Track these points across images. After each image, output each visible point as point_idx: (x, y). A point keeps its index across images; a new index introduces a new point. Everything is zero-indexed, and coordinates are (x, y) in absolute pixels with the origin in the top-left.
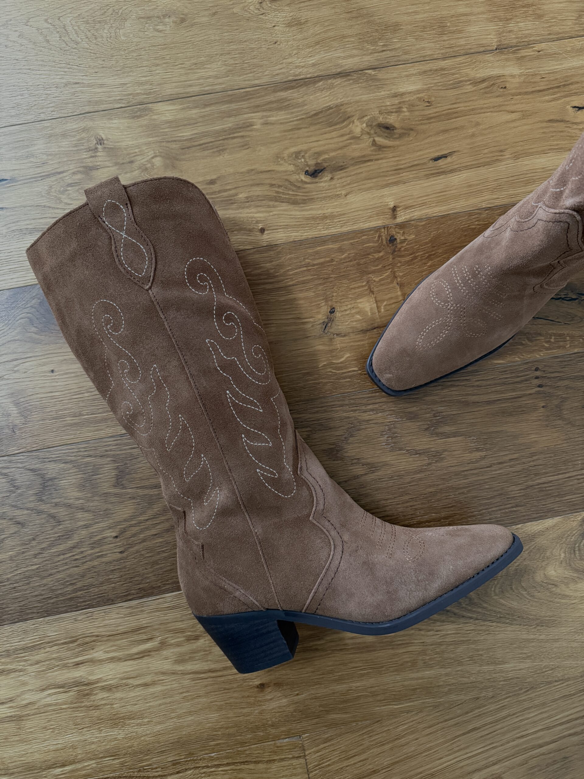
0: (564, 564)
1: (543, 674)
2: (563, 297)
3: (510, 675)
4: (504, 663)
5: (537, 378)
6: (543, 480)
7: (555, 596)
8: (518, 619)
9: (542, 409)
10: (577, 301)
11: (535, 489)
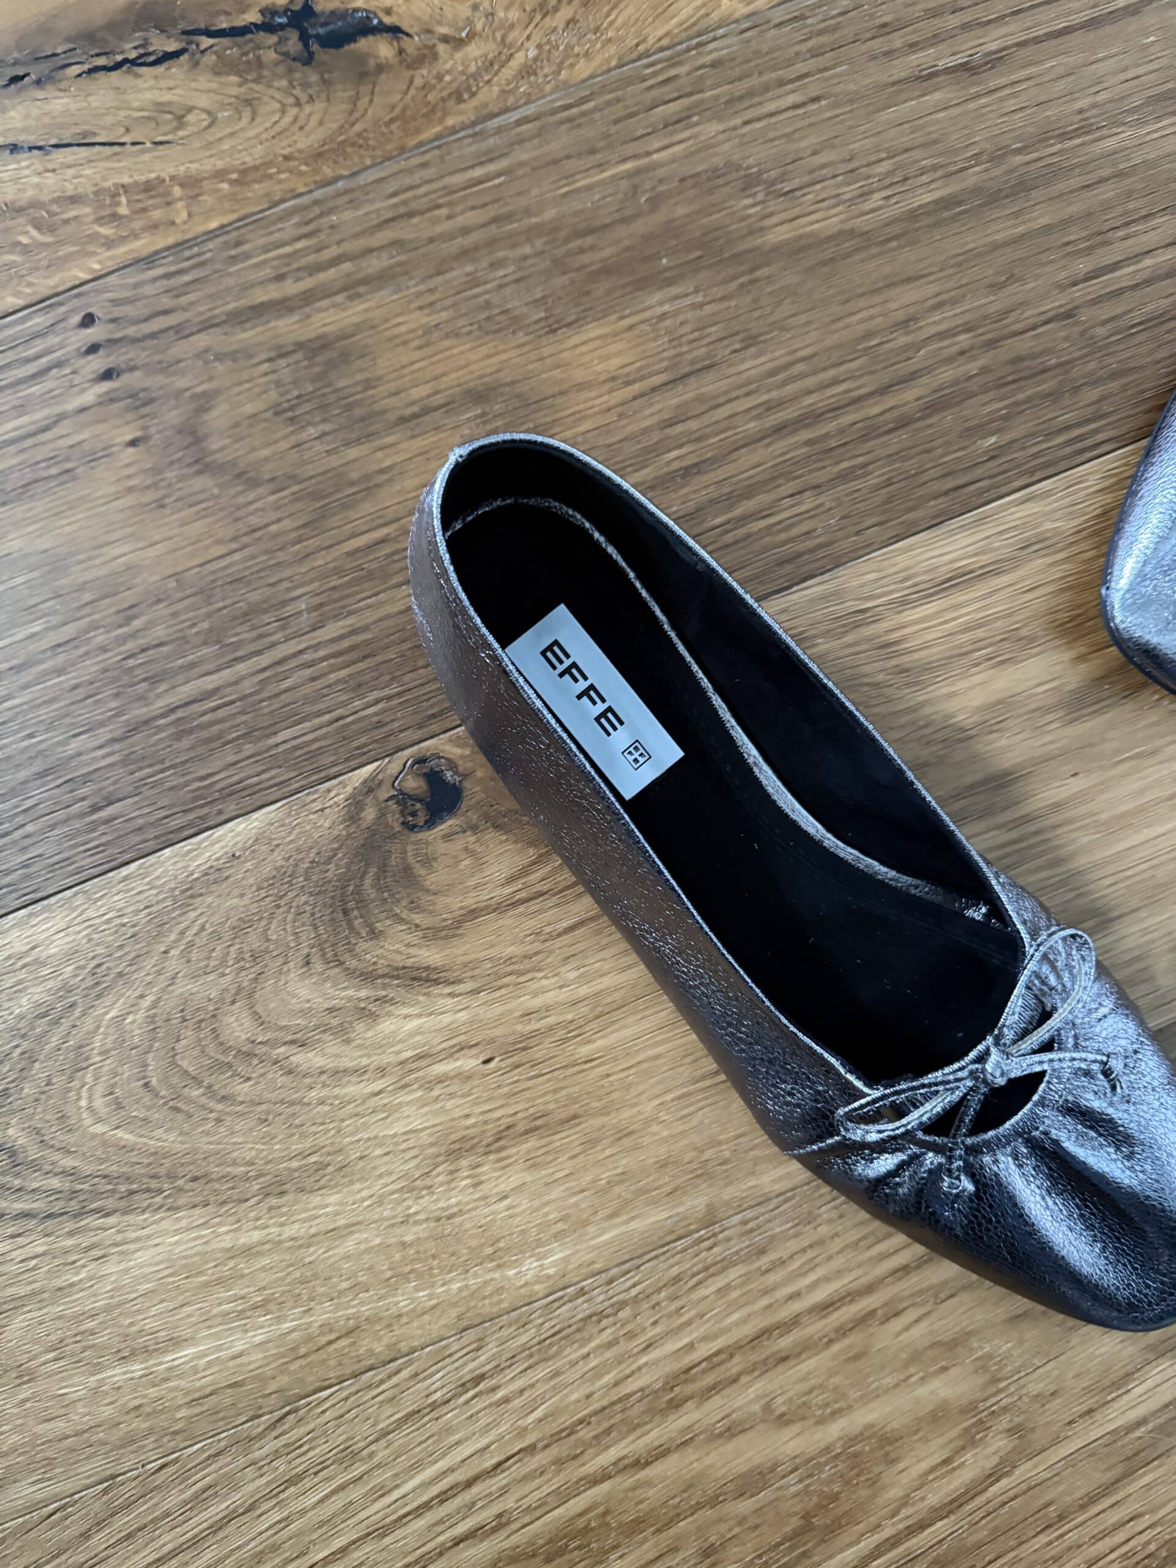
0: (318, 966)
1: (321, 1355)
2: (133, 55)
3: (205, 1381)
4: (175, 1343)
5: (93, 349)
6: (187, 690)
7: (307, 1081)
8: (195, 1185)
9: (131, 450)
10: (184, 58)
11: (160, 729)
